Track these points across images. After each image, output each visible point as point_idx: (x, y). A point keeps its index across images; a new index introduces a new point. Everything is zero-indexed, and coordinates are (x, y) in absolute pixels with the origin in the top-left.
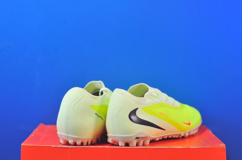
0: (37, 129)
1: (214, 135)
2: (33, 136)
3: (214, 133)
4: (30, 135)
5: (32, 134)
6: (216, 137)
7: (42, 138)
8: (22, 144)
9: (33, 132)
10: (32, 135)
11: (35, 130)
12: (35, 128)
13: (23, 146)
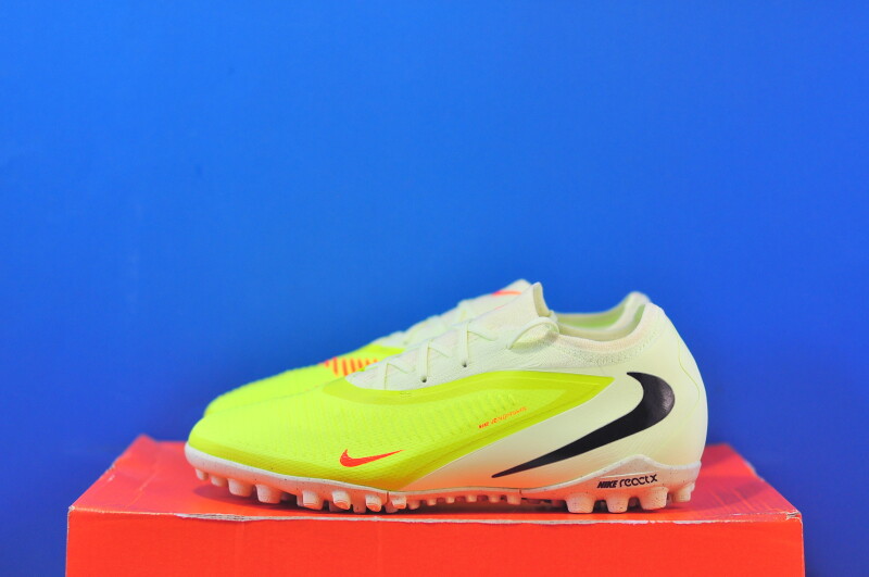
0: (127, 455)
1: (762, 480)
2: (111, 479)
4: (102, 478)
5: (107, 472)
7: (145, 485)
8: (72, 508)
9: (113, 466)
10: (108, 477)
11: (118, 460)
12: (118, 452)
13: (76, 513)
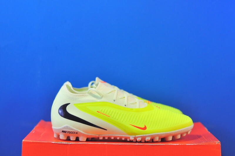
0: (38, 126)
1: (210, 133)
2: (34, 132)
3: (209, 130)
4: (31, 132)
5: (32, 130)
6: (211, 134)
7: (43, 134)
8: (23, 140)
9: (34, 129)
10: (33, 131)
11: (35, 127)
12: (36, 125)
13: (24, 142)
